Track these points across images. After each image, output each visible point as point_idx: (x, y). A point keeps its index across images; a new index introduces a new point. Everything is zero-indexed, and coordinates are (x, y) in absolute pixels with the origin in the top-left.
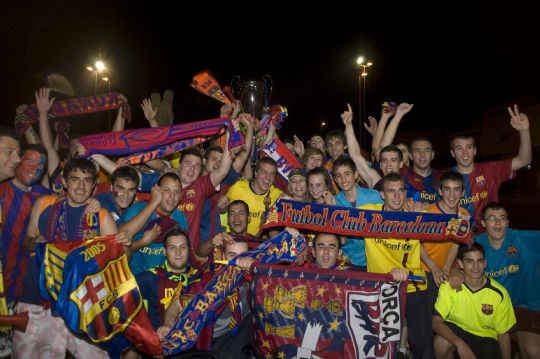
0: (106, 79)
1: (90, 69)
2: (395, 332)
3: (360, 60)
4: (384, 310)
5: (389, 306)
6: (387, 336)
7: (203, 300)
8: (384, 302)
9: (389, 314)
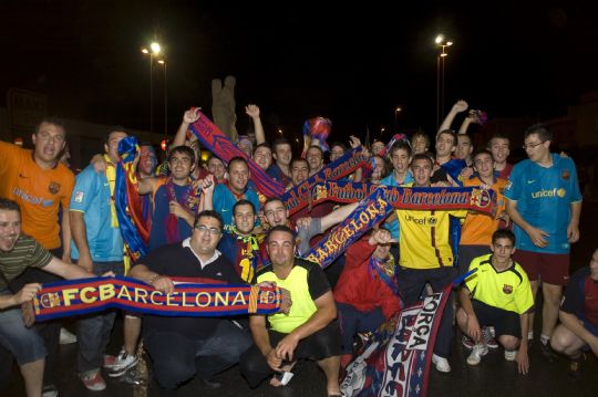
0: (162, 62)
1: (145, 51)
2: (423, 342)
3: (439, 40)
4: (419, 322)
5: (425, 320)
6: (416, 344)
7: (315, 254)
8: (422, 315)
9: (423, 327)
